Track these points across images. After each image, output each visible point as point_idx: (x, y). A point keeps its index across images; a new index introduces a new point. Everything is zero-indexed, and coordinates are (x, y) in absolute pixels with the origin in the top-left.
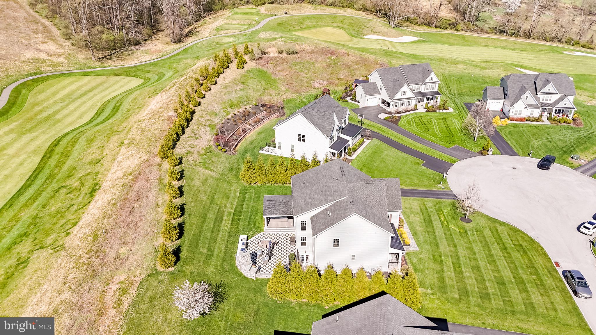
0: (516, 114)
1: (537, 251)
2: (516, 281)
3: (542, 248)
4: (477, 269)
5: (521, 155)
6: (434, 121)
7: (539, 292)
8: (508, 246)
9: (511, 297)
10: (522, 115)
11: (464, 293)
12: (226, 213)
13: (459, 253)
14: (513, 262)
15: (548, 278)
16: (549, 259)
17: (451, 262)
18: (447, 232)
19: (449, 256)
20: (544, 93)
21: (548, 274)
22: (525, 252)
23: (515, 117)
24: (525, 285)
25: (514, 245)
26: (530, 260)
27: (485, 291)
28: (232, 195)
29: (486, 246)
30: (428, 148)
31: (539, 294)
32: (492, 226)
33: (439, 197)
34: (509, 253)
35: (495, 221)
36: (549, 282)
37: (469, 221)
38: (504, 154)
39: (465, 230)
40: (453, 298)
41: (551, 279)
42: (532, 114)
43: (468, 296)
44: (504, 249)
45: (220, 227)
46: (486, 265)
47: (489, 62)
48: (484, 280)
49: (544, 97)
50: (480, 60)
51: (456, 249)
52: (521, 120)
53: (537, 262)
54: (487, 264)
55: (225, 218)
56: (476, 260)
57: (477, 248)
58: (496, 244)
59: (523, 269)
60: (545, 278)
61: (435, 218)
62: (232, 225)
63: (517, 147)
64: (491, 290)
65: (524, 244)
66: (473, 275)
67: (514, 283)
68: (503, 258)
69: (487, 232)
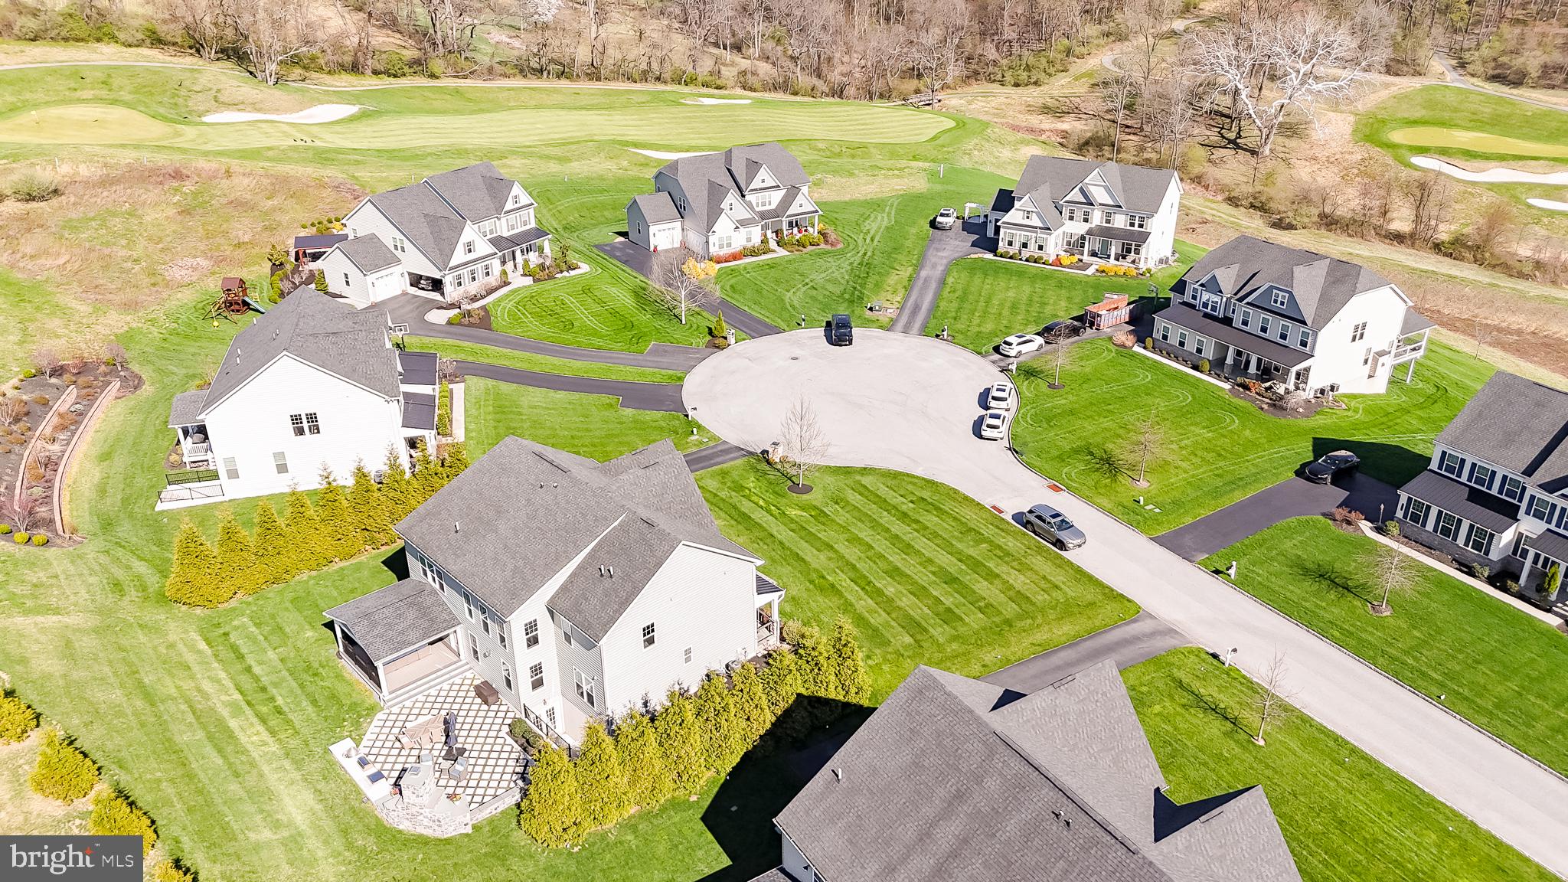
0: (721, 246)
1: (954, 499)
2: (967, 566)
3: (956, 491)
4: (894, 573)
5: (787, 329)
6: (569, 300)
7: (1012, 567)
8: (904, 508)
9: (985, 599)
10: (733, 246)
11: (914, 626)
12: (225, 713)
13: (847, 556)
14: (936, 535)
15: (1004, 538)
16: (982, 507)
17: (848, 580)
18: (793, 526)
19: (837, 570)
20: (756, 190)
21: (1000, 532)
22: (937, 509)
23: (721, 253)
24: (985, 566)
25: (912, 502)
26: (955, 519)
27: (941, 608)
28: (190, 658)
29: (875, 525)
30: (603, 365)
31: (1016, 572)
32: (850, 482)
33: (712, 462)
34: (917, 522)
35: (847, 471)
36: (1011, 544)
37: (808, 489)
38: (756, 335)
39: (816, 508)
40: (907, 647)
41: (1009, 538)
42: (749, 240)
43: (926, 630)
44: (904, 516)
45: (246, 752)
46: (905, 559)
47: (564, 144)
48: (924, 588)
49: (757, 198)
50: (539, 140)
51: (836, 552)
52: (735, 257)
53: (968, 517)
54: (904, 556)
55: (233, 724)
56: (881, 556)
57: (865, 533)
58: (885, 513)
59: (960, 540)
60: (1001, 541)
61: (746, 506)
62: (273, 733)
63: (767, 314)
64: (948, 602)
65: (926, 495)
66: (900, 588)
67: (970, 571)
68: (916, 534)
69: (854, 498)
